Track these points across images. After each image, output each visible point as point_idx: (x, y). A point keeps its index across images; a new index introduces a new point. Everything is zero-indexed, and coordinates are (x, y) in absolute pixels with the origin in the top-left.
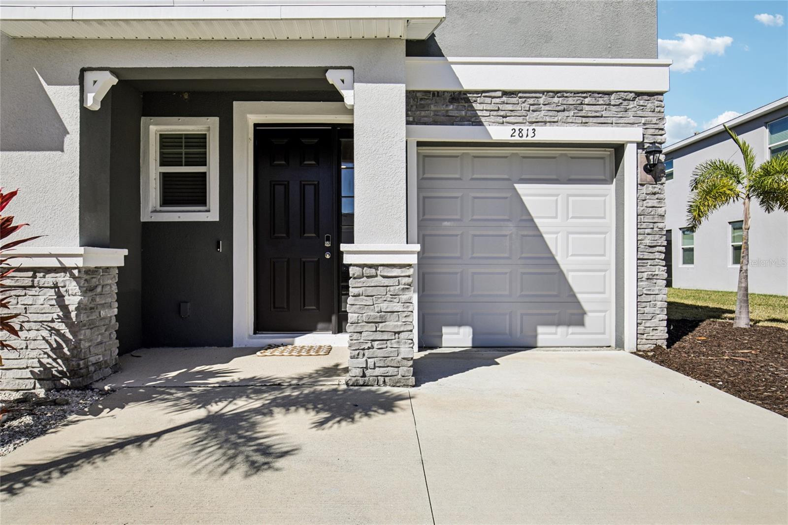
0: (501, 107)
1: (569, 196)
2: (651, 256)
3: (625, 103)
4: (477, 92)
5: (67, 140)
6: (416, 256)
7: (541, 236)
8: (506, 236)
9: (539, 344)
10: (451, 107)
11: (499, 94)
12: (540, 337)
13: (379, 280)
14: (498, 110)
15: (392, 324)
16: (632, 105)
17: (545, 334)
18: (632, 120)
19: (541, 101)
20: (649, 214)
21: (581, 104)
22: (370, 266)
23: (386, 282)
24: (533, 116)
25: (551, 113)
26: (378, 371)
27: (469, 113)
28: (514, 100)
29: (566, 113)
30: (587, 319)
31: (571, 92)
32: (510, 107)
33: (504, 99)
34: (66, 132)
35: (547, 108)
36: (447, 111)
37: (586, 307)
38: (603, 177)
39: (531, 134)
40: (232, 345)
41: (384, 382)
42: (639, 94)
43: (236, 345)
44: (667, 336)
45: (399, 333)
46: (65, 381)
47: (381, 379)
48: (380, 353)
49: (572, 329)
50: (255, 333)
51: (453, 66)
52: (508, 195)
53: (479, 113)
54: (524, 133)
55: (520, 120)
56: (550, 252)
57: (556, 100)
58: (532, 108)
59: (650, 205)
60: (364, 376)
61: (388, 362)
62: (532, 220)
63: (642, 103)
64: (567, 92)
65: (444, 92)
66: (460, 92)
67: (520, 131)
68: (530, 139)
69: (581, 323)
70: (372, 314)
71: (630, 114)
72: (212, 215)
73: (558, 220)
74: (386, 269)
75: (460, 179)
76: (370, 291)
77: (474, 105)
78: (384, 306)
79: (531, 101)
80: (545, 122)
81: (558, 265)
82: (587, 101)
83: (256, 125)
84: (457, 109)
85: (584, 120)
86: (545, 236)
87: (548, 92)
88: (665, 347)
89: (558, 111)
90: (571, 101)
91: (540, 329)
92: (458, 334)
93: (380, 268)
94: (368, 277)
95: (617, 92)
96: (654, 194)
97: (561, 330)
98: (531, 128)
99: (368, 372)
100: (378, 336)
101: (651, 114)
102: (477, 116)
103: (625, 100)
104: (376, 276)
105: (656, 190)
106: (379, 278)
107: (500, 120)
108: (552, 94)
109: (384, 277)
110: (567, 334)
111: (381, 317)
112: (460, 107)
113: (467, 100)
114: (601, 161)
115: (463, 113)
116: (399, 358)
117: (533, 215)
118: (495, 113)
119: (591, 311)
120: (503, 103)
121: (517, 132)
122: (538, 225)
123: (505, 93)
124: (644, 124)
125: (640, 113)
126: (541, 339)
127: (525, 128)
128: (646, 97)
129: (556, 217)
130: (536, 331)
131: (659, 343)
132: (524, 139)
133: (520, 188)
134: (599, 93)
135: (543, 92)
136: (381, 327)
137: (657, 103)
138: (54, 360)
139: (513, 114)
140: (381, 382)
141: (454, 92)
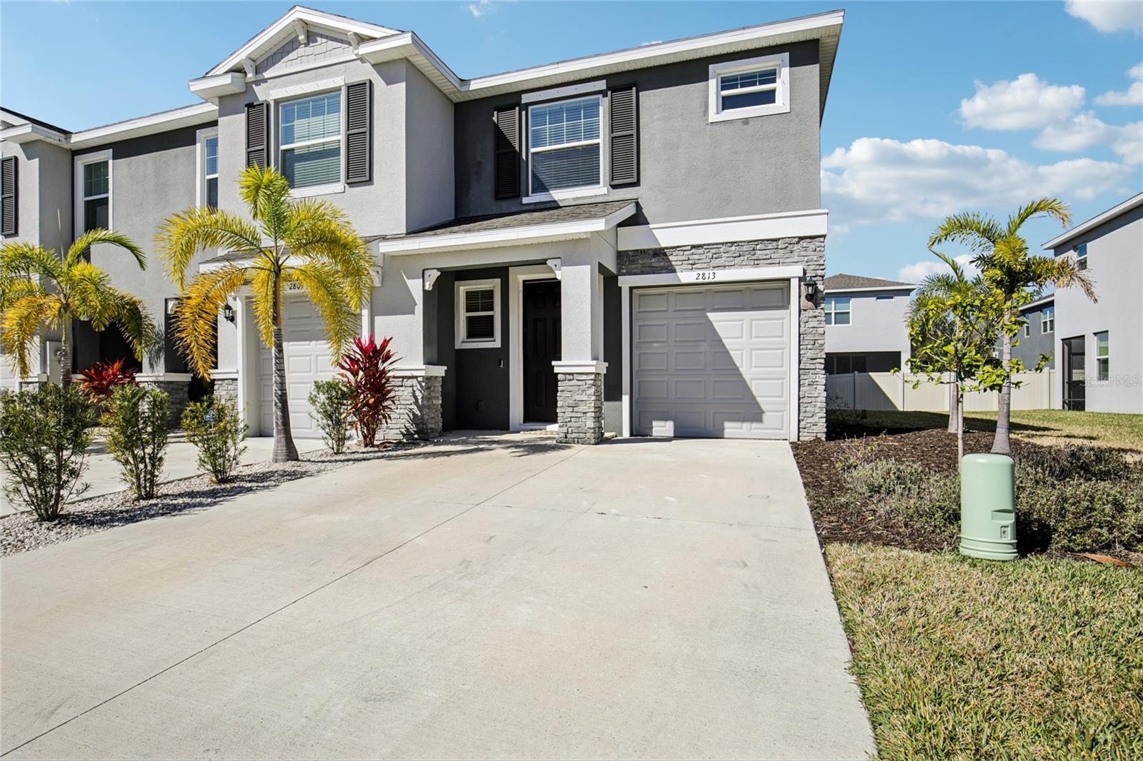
0: (690, 257)
1: (752, 320)
2: (813, 367)
3: (791, 246)
4: (673, 248)
5: (416, 308)
6: (594, 368)
7: (727, 352)
8: (701, 353)
9: (726, 436)
10: (653, 260)
11: (689, 248)
12: (726, 431)
13: (575, 382)
14: (689, 259)
15: (582, 408)
16: (796, 247)
17: (730, 428)
18: (796, 259)
19: (722, 250)
20: (811, 333)
21: (754, 250)
22: (570, 374)
23: (579, 383)
24: (716, 262)
25: (729, 259)
26: (574, 435)
27: (667, 264)
28: (701, 251)
29: (742, 258)
30: (765, 417)
31: (745, 242)
32: (697, 257)
33: (693, 250)
34: (416, 304)
35: (726, 255)
36: (651, 263)
37: (764, 407)
38: (781, 304)
39: (712, 276)
40: (509, 429)
41: (578, 442)
42: (802, 238)
43: (511, 429)
44: (825, 430)
45: (586, 413)
46: (416, 436)
47: (576, 440)
48: (575, 425)
49: (754, 425)
50: (524, 422)
51: (654, 231)
52: (703, 321)
53: (673, 263)
54: (707, 276)
55: (705, 266)
56: (735, 365)
57: (733, 248)
58: (715, 256)
59: (811, 326)
60: (566, 437)
61: (580, 430)
62: (721, 340)
63: (805, 245)
64: (741, 242)
65: (648, 250)
66: (660, 249)
67: (704, 274)
68: (711, 280)
69: (760, 421)
70: (571, 402)
71: (795, 254)
72: (496, 343)
73: (744, 340)
74: (578, 376)
75: (666, 311)
76: (570, 389)
77: (670, 257)
78: (578, 397)
79: (714, 251)
80: (725, 266)
81: (740, 374)
82: (758, 247)
83: (524, 281)
84: (658, 262)
85: (756, 262)
86: (731, 352)
87: (727, 243)
88: (824, 439)
89: (735, 257)
90: (745, 248)
91: (727, 425)
92: (665, 426)
93: (575, 375)
94: (569, 380)
95: (783, 238)
96: (815, 317)
97: (746, 425)
98: (711, 272)
99: (569, 436)
100: (574, 415)
101: (812, 253)
102: (672, 266)
103: (790, 244)
104: (573, 379)
105: (816, 314)
106: (575, 381)
107: (690, 267)
108: (729, 244)
109: (578, 380)
110: (751, 429)
111: (575, 404)
112: (661, 260)
113: (665, 254)
114: (780, 291)
115: (662, 264)
116: (586, 428)
117: (721, 336)
118: (686, 262)
119: (769, 411)
120: (692, 254)
121: (701, 276)
122: (725, 344)
123: (693, 247)
124: (807, 262)
125: (803, 253)
126: (727, 432)
127: (706, 272)
128: (808, 240)
129: (742, 337)
130: (723, 425)
131: (819, 436)
132: (707, 280)
133: (711, 316)
134: (768, 240)
135: (723, 244)
136: (576, 409)
137: (818, 244)
138: (412, 425)
139: (699, 261)
140: (576, 442)
141: (656, 249)
